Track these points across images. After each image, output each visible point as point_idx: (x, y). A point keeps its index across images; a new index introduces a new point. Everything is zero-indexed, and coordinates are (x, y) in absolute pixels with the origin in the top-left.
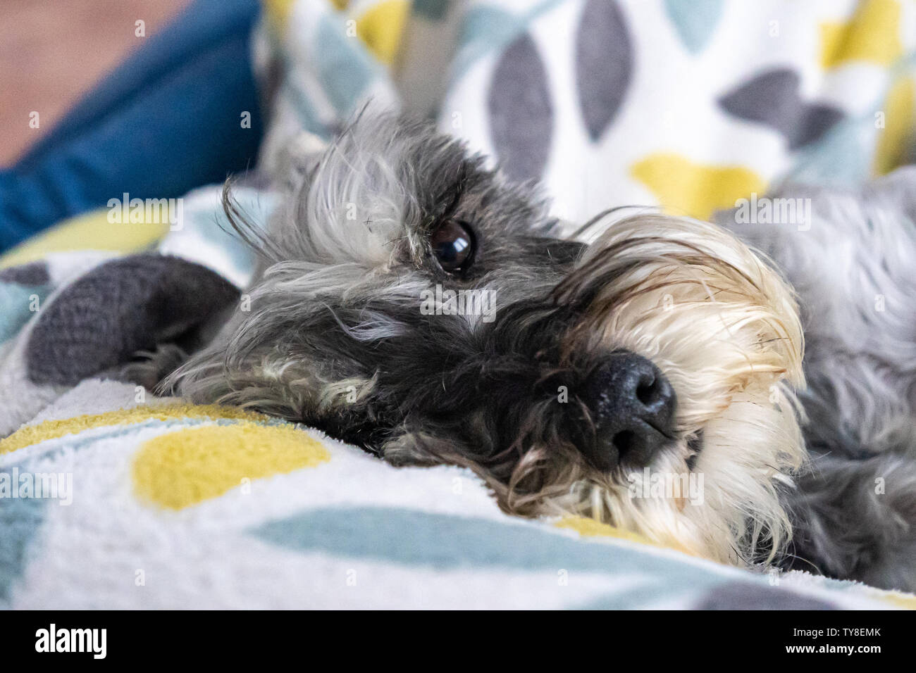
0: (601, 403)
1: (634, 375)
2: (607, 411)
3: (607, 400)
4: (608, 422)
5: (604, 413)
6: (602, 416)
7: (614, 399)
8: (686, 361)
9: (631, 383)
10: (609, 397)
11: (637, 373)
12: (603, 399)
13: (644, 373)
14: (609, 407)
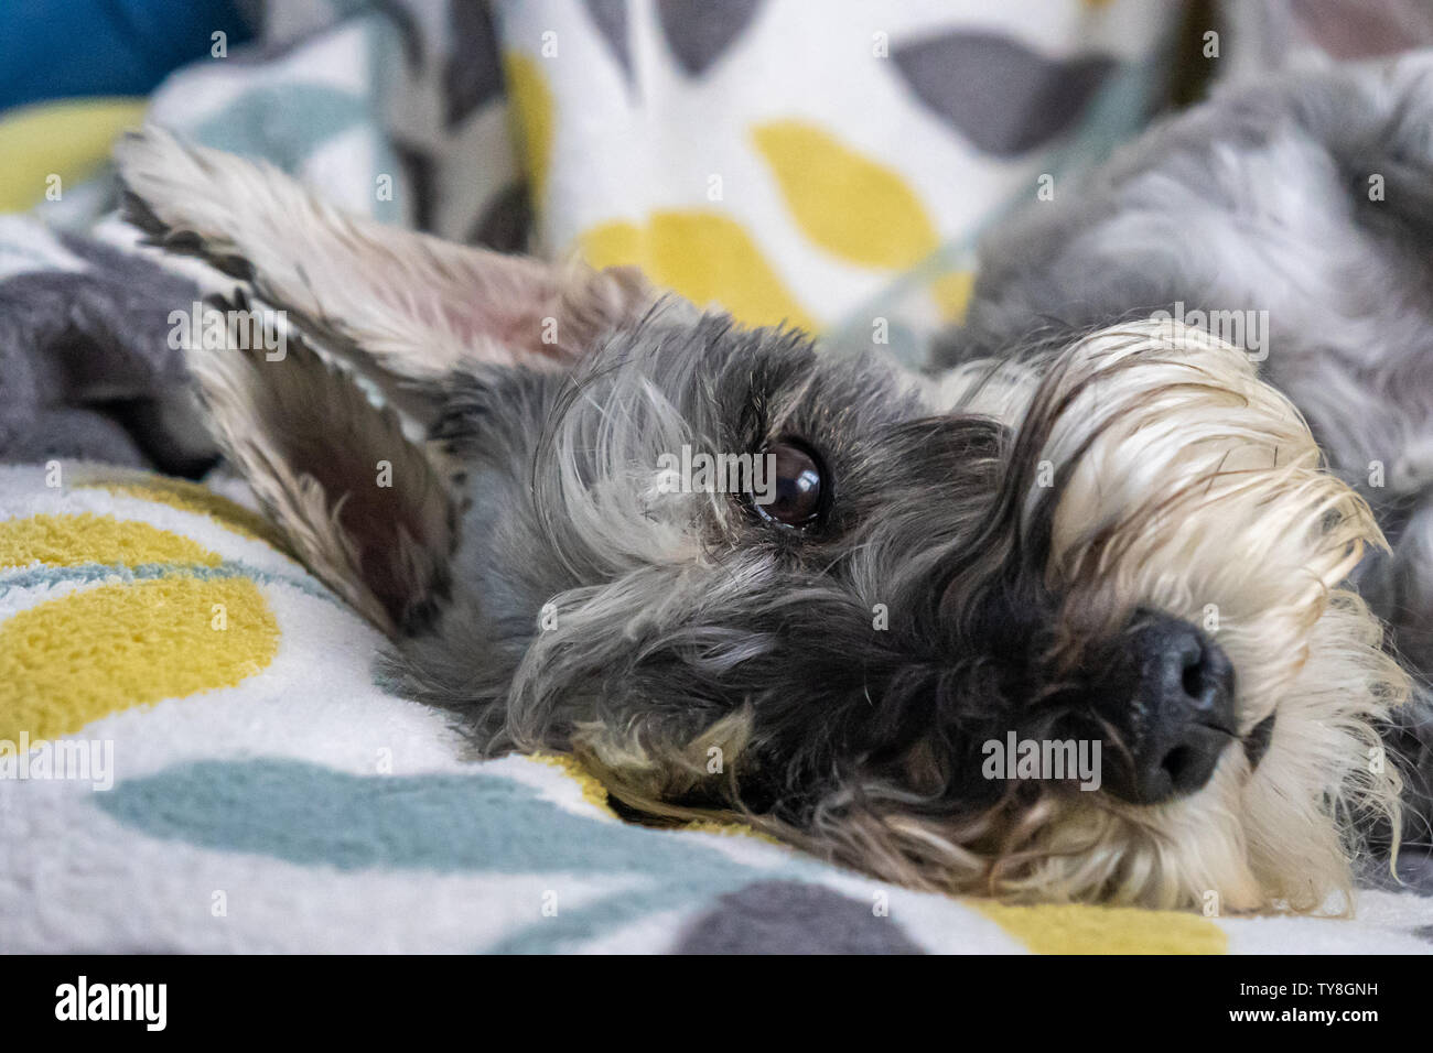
0: (1135, 717)
1: (1172, 660)
2: (1146, 726)
3: (1144, 711)
4: (1149, 744)
5: (1142, 730)
6: (1140, 736)
7: (1153, 704)
8: (1243, 607)
9: (1172, 675)
10: (1146, 704)
11: (1175, 655)
12: (1136, 710)
13: (1185, 649)
14: (1148, 720)
